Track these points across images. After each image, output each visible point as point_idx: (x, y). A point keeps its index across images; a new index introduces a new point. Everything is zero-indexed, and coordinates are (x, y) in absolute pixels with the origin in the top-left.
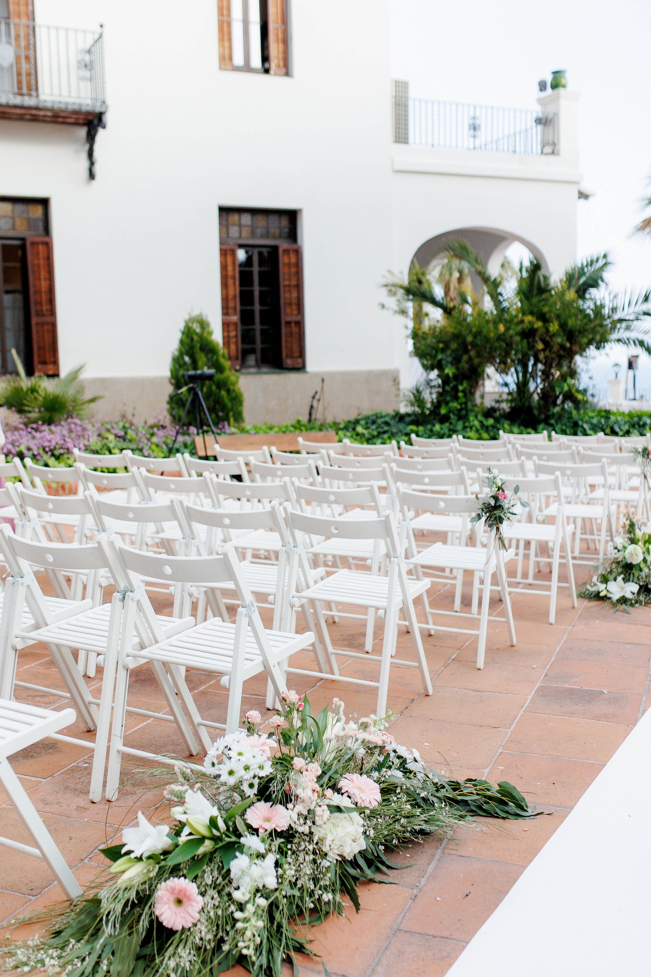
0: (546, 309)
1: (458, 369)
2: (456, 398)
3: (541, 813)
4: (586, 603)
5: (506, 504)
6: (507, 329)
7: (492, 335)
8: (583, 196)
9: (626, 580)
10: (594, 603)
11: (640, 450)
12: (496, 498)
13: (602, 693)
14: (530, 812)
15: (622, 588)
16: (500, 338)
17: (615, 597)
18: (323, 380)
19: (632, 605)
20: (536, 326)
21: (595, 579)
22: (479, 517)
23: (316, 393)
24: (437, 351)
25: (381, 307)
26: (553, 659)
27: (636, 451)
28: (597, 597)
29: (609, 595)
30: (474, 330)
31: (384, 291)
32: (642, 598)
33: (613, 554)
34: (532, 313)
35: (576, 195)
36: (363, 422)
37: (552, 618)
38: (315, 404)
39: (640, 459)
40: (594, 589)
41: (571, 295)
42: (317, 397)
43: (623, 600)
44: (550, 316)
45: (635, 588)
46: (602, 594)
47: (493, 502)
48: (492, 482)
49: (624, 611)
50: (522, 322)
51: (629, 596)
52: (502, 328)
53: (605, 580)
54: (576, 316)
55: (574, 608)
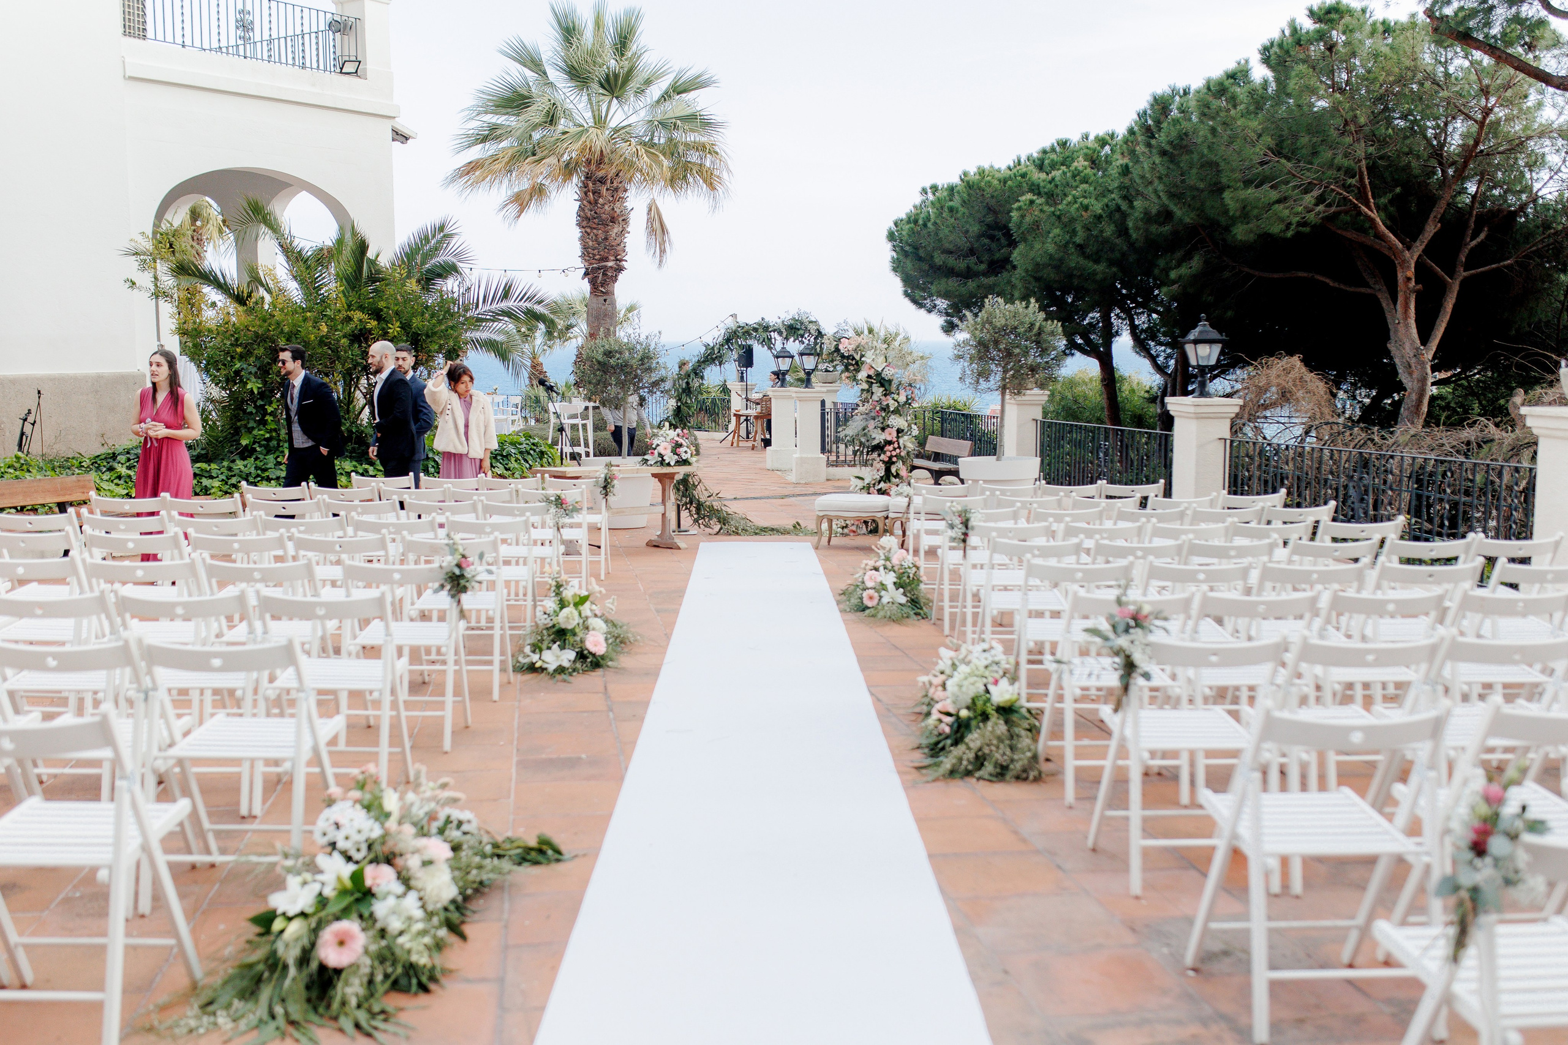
0: (382, 304)
1: (265, 383)
2: (263, 422)
3: (576, 856)
4: (520, 677)
5: (469, 572)
6: (332, 329)
7: (312, 337)
8: (401, 137)
9: (562, 648)
10: (529, 677)
11: (553, 499)
12: (459, 566)
13: (580, 758)
14: (566, 856)
15: (558, 657)
16: (322, 342)
17: (551, 667)
18: (39, 392)
19: (570, 674)
20: (369, 326)
21: (527, 649)
22: (442, 586)
23: (29, 412)
24: (233, 357)
25: (129, 284)
26: (516, 735)
27: (547, 500)
28: (532, 668)
29: (545, 666)
30: (286, 329)
31: (133, 262)
32: (578, 665)
33: (543, 621)
34: (361, 308)
35: (390, 134)
36: (122, 458)
37: (496, 695)
38: (28, 428)
39: (553, 510)
40: (527, 661)
41: (412, 285)
42: (31, 419)
43: (561, 670)
44: (388, 313)
45: (572, 655)
46: (537, 665)
47: (457, 572)
48: (452, 548)
49: (565, 681)
50: (349, 319)
51: (566, 664)
52: (324, 329)
53: (536, 648)
54: (423, 314)
55: (509, 683)
